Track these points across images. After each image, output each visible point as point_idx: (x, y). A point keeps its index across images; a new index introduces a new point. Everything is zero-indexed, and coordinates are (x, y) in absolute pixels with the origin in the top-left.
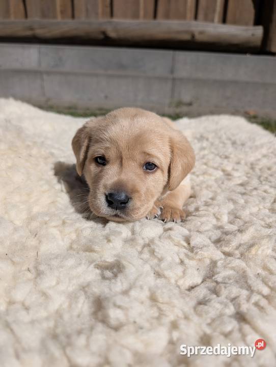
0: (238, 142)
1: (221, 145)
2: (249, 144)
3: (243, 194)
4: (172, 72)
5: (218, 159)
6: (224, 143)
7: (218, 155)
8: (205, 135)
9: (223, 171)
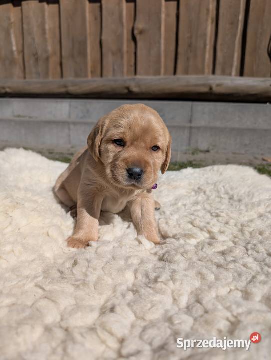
0: (236, 198)
1: (218, 200)
2: (247, 200)
3: (219, 266)
4: (191, 122)
5: (208, 216)
6: (221, 198)
7: (209, 212)
8: (203, 188)
9: (209, 232)
